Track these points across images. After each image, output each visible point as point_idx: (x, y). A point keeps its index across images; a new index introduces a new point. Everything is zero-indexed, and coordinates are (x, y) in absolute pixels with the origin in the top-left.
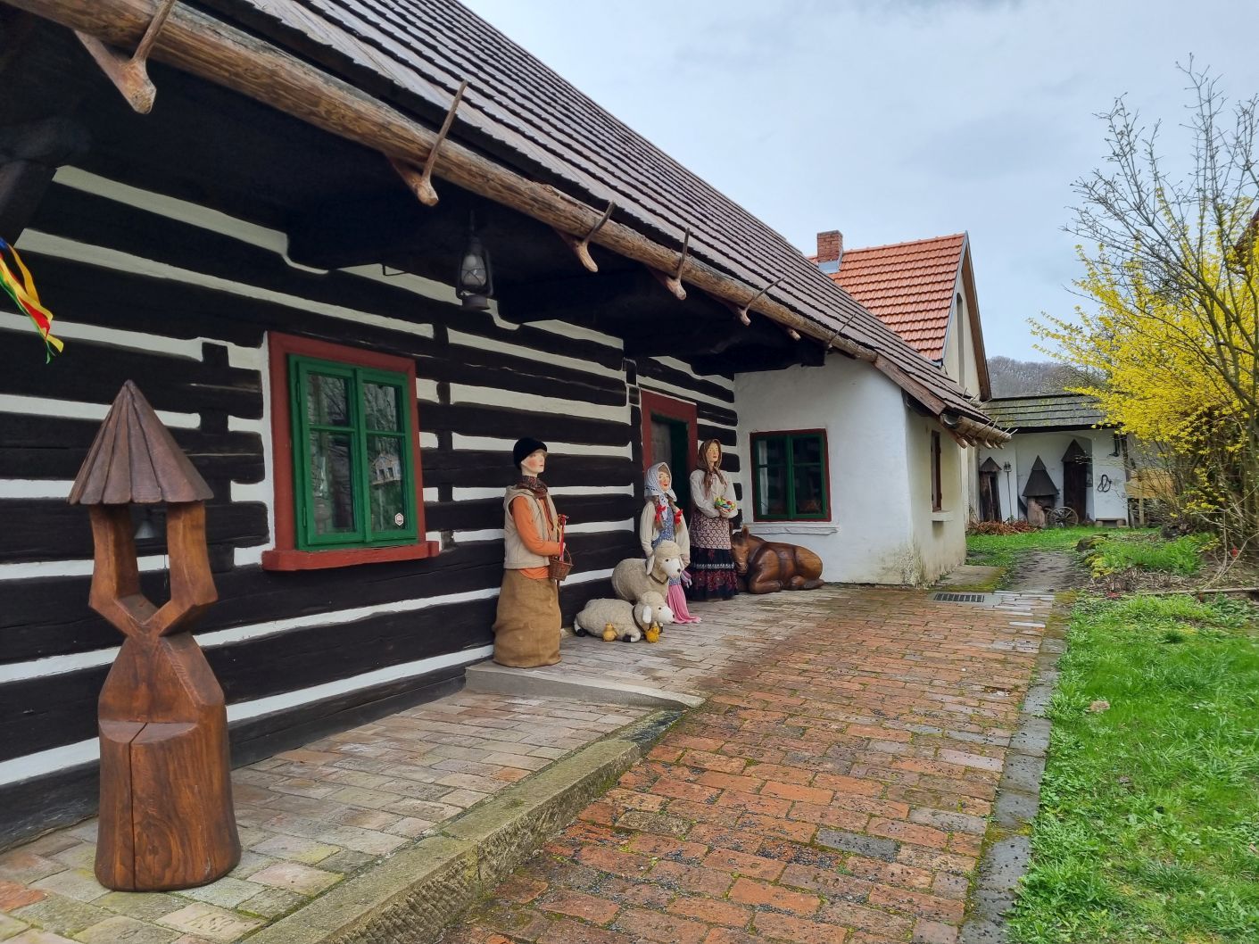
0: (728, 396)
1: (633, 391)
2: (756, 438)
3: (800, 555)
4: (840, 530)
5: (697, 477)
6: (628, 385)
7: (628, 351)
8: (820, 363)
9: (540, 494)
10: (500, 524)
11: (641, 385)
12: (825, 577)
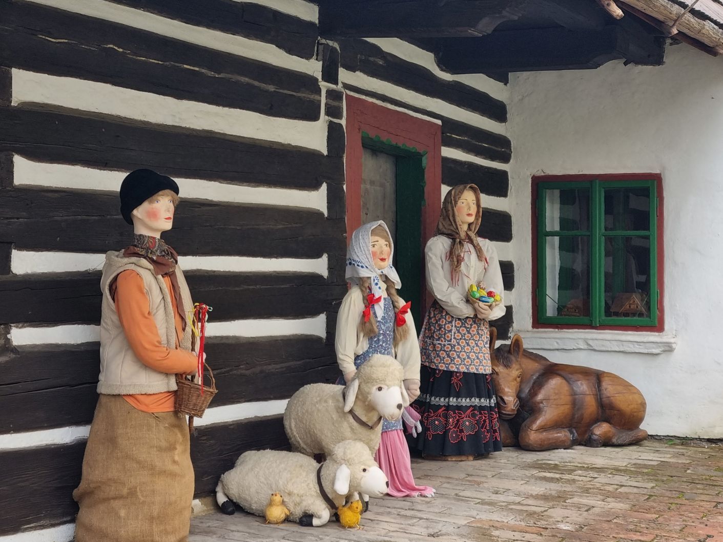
0: (497, 111)
1: (334, 95)
2: (541, 185)
4: (678, 348)
5: (437, 247)
6: (324, 86)
7: (326, 27)
8: (656, 59)
10: (92, 316)
11: (347, 86)
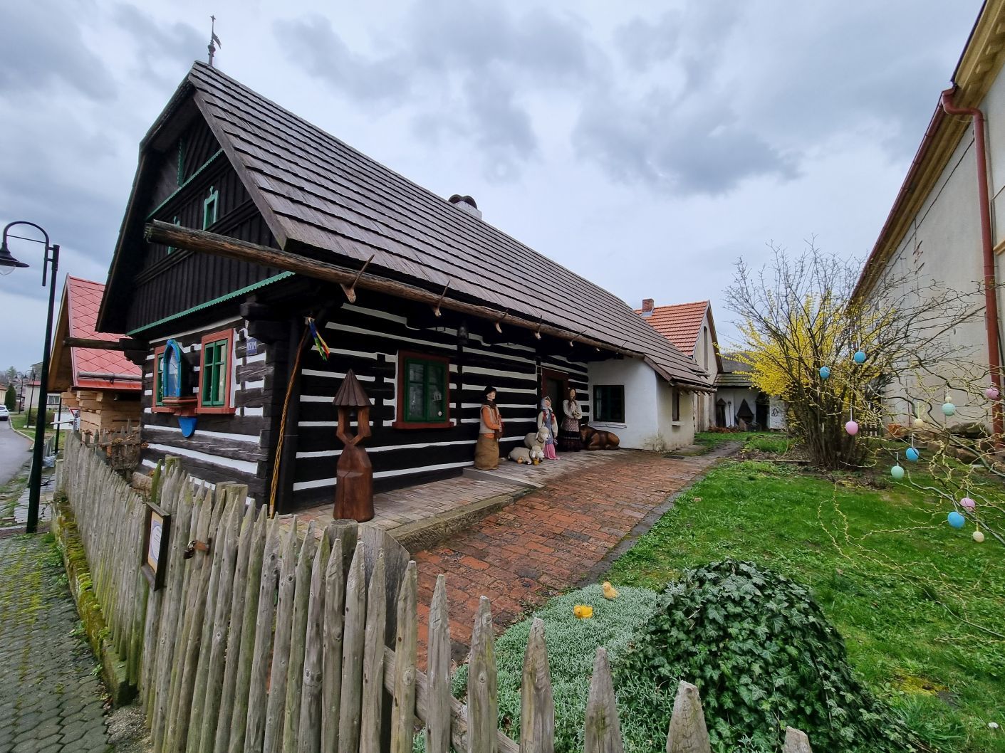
0: (585, 370)
1: (538, 368)
2: (596, 388)
3: (610, 436)
4: (627, 426)
5: (565, 403)
6: (537, 366)
7: (538, 353)
9: (493, 407)
11: (542, 366)
12: (620, 445)
